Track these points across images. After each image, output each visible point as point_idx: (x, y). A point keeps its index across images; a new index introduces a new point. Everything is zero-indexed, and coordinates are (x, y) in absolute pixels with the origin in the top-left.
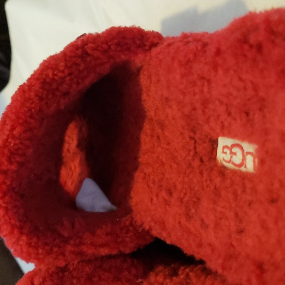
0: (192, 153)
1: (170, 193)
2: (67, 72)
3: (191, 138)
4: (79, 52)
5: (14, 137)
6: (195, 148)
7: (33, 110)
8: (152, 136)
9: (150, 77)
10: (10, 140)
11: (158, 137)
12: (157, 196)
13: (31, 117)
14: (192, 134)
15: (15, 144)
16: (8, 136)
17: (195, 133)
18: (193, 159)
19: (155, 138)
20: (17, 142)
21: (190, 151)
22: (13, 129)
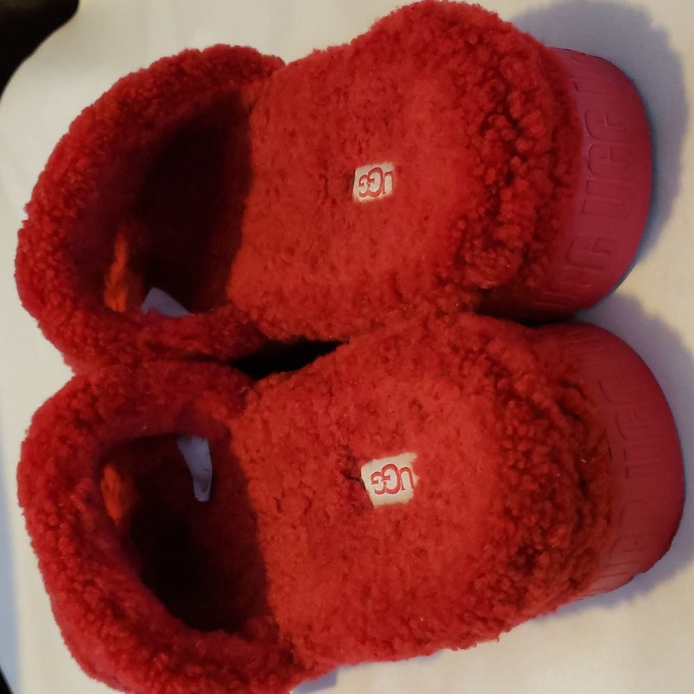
0: (322, 194)
1: (291, 251)
2: (155, 91)
3: (321, 176)
4: (173, 69)
5: (76, 172)
6: (326, 188)
7: (105, 138)
8: (268, 192)
9: (267, 113)
10: (70, 174)
11: (277, 191)
12: (274, 261)
13: (101, 147)
14: (323, 172)
15: (76, 182)
16: (68, 171)
17: (326, 169)
18: (323, 203)
19: (272, 193)
20: (79, 178)
21: (319, 192)
22: (74, 161)
